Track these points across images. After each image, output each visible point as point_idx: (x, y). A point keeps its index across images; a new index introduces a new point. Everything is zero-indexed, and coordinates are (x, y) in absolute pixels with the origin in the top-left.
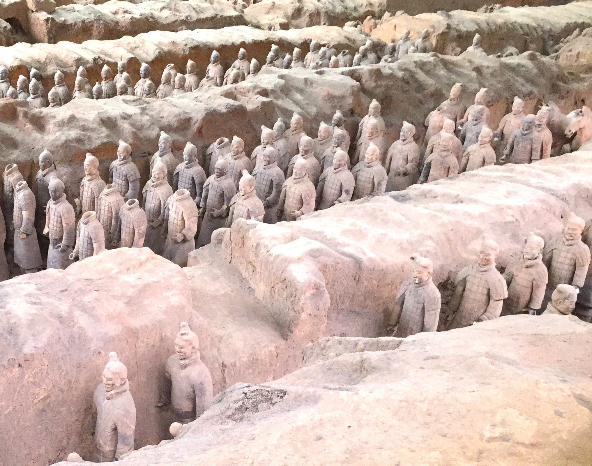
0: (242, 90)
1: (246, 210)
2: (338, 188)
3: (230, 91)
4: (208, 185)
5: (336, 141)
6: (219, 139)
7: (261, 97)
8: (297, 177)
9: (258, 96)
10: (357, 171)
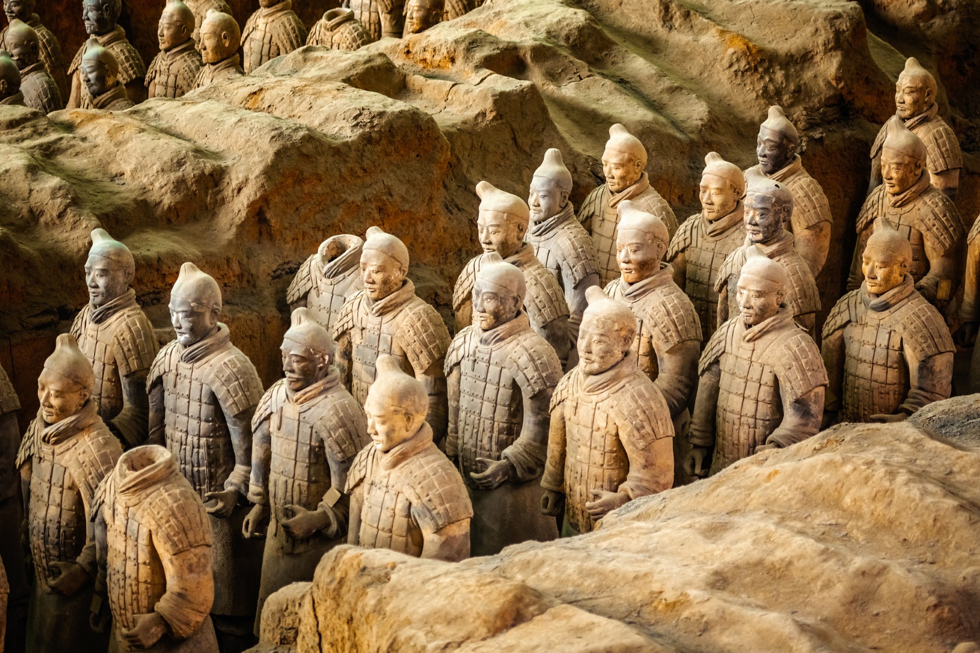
0: (428, 56)
1: (401, 506)
2: (765, 393)
3: (379, 61)
4: (268, 418)
5: (757, 219)
6: (330, 239)
7: (495, 75)
8: (595, 366)
9: (485, 72)
10: (843, 326)
